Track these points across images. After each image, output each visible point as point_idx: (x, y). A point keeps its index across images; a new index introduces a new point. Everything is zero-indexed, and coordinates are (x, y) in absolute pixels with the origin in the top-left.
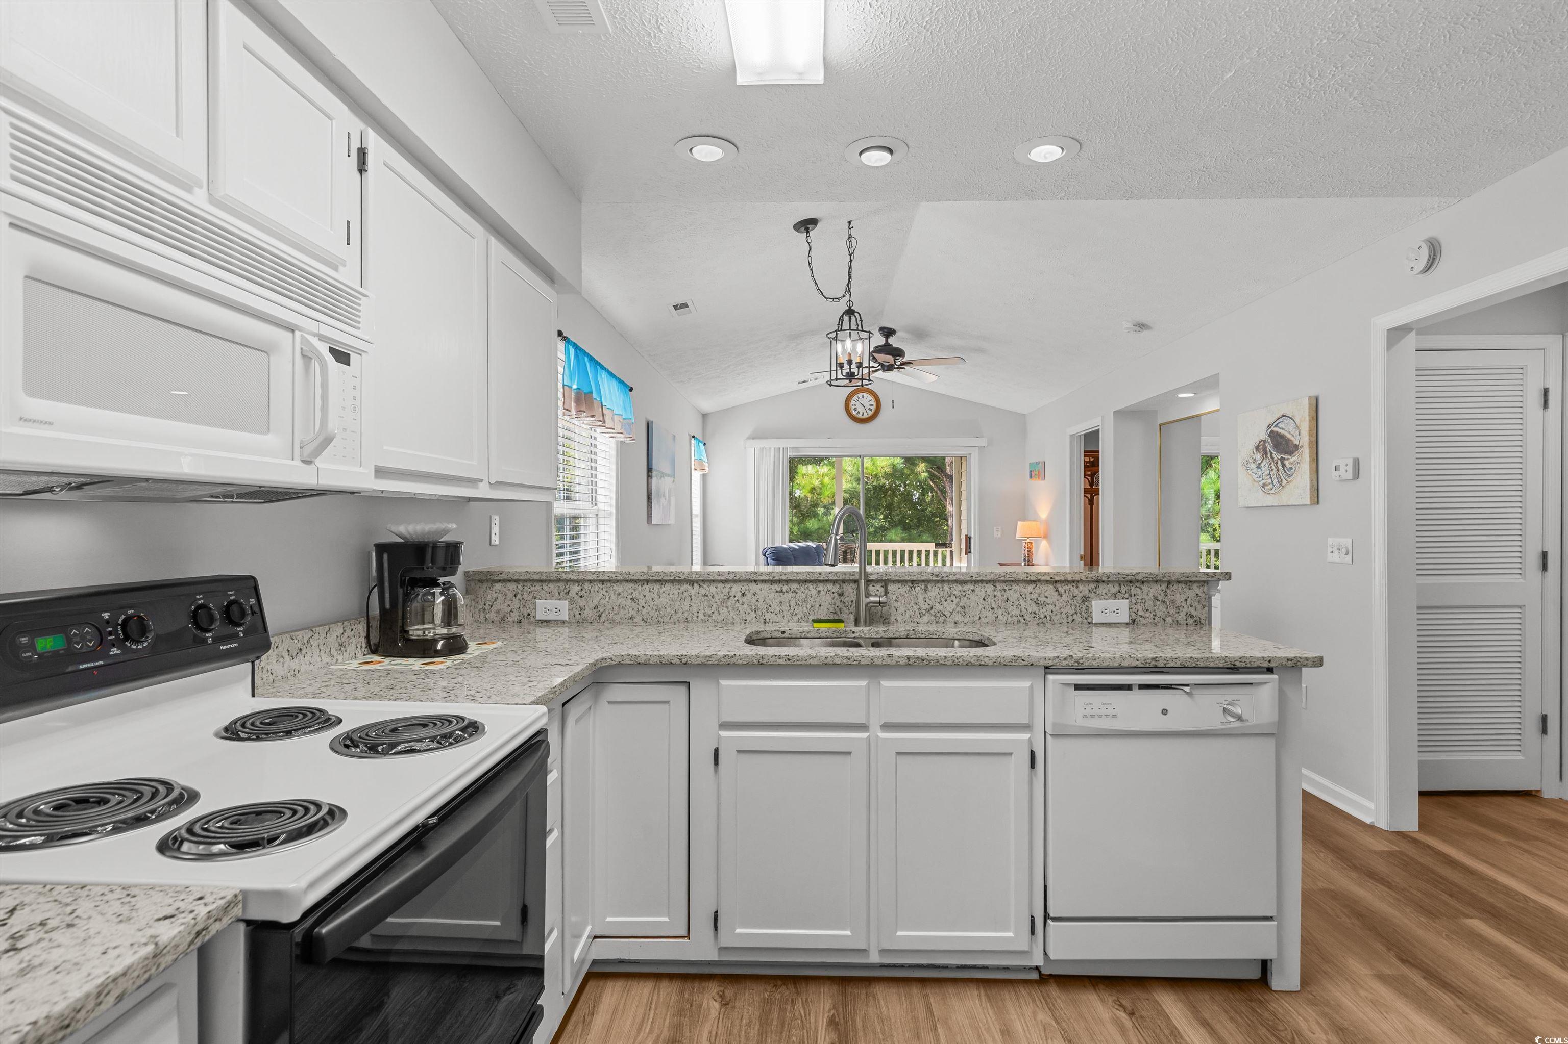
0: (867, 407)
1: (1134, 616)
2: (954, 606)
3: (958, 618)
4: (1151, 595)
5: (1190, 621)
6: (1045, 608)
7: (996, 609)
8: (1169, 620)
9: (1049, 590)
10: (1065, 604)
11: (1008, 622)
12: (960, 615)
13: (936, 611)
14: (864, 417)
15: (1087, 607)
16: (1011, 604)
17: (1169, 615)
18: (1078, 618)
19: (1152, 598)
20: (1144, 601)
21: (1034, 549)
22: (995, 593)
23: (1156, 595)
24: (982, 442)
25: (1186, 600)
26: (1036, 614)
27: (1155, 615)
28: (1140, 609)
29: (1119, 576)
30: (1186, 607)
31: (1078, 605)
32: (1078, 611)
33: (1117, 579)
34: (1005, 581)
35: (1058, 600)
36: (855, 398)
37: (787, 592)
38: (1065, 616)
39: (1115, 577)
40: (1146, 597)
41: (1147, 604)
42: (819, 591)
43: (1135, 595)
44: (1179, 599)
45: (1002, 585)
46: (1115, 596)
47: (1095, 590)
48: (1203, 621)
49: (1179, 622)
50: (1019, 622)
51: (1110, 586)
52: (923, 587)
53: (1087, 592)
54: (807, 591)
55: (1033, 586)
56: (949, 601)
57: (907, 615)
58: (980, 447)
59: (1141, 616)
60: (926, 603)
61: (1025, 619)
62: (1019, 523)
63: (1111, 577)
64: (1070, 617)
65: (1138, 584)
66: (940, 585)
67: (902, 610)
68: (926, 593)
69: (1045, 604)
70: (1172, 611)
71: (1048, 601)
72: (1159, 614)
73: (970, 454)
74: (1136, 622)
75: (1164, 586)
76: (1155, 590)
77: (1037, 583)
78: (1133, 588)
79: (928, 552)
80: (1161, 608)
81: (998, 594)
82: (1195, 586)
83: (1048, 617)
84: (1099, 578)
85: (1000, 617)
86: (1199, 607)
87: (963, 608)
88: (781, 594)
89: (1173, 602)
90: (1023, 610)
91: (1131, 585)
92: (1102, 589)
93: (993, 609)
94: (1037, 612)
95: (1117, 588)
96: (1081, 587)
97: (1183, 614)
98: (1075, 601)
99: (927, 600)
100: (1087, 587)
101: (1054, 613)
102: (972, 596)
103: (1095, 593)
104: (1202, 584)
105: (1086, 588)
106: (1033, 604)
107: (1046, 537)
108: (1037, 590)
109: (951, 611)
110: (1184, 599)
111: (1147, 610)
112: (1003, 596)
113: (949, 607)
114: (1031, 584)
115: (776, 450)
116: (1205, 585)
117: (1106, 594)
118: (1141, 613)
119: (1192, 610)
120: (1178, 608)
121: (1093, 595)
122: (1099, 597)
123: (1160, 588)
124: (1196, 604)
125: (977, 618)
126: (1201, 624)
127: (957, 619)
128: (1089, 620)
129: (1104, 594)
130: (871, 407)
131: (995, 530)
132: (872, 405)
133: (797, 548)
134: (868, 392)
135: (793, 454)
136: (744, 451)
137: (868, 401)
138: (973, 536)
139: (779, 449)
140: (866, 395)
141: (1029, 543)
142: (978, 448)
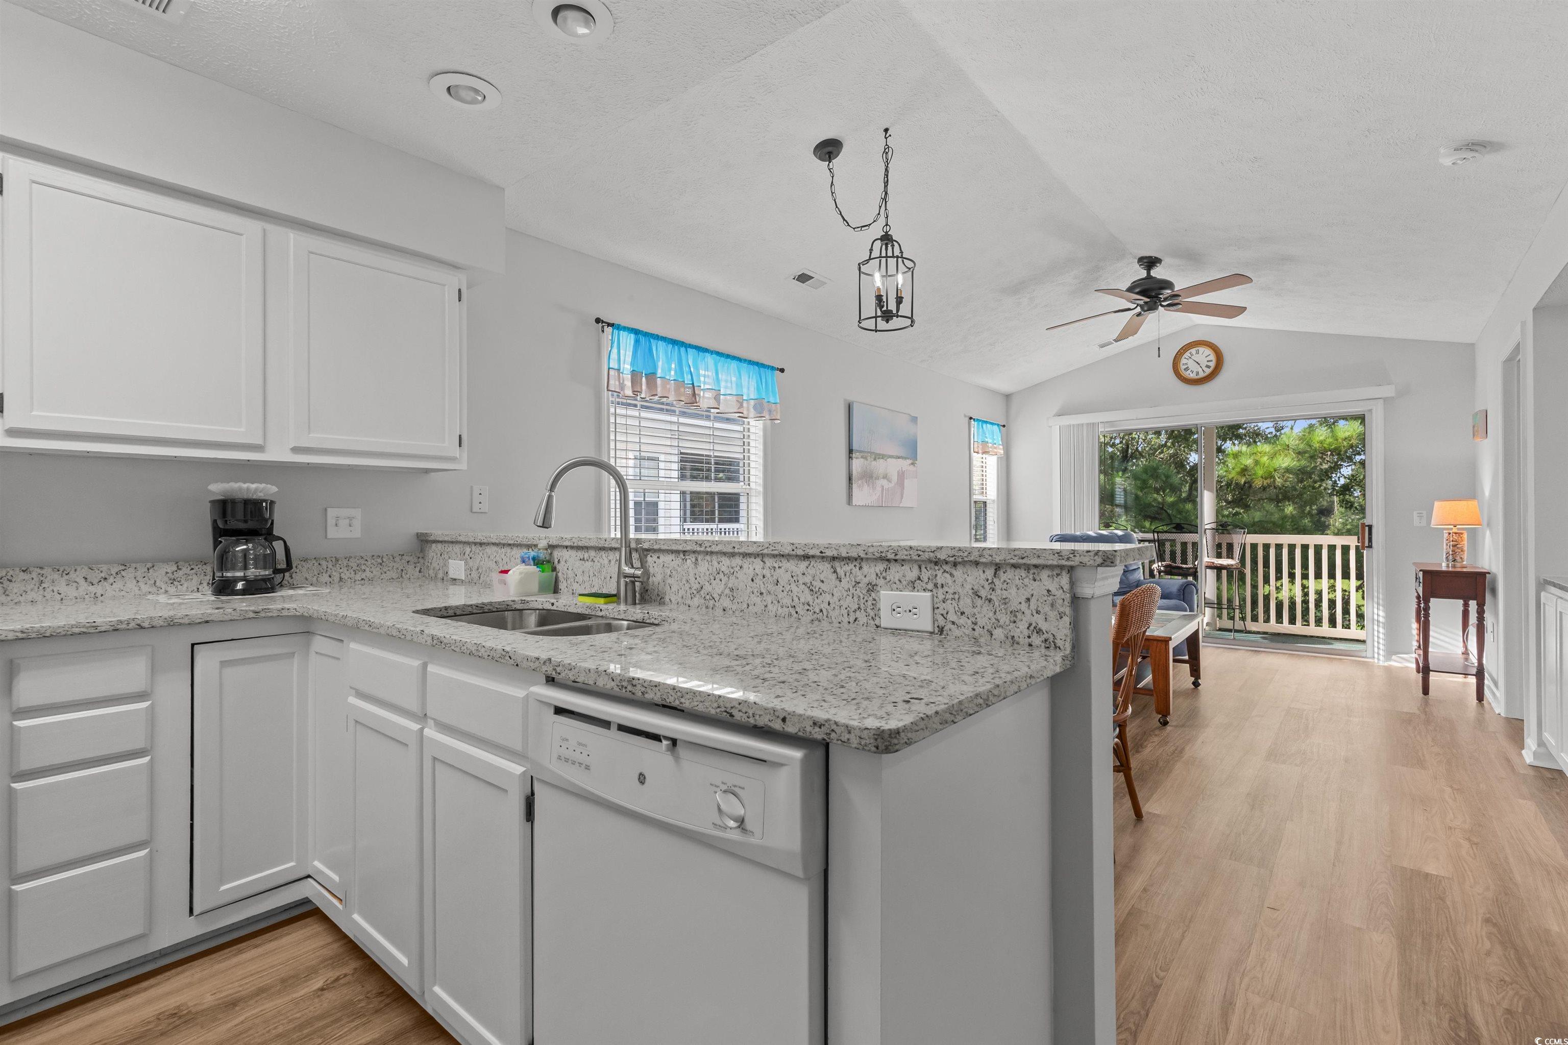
0: (1204, 364)
1: (941, 621)
2: (722, 586)
3: (726, 603)
4: (968, 587)
5: (1037, 640)
6: (821, 598)
7: (765, 594)
8: (999, 633)
9: (824, 568)
10: (845, 594)
11: (779, 613)
12: (728, 599)
13: (706, 593)
14: (1198, 377)
15: (874, 600)
16: (782, 589)
17: (997, 624)
18: (862, 619)
19: (970, 592)
20: (956, 596)
21: (1466, 542)
22: (764, 571)
23: (976, 588)
24: (1388, 391)
25: (1028, 600)
26: (809, 605)
27: (975, 624)
28: (952, 611)
29: (911, 552)
30: (1028, 612)
31: (862, 596)
32: (862, 606)
33: (909, 557)
34: (774, 556)
35: (836, 587)
36: (1187, 354)
37: (587, 560)
38: (845, 612)
39: (906, 553)
40: (960, 591)
41: (961, 603)
42: (610, 561)
43: (942, 587)
44: (1016, 597)
45: (771, 560)
46: (912, 585)
47: (884, 574)
48: (1059, 643)
49: (1016, 638)
50: (790, 615)
51: (906, 567)
52: (693, 560)
53: (874, 576)
54: (601, 560)
55: (806, 563)
56: (718, 580)
57: (680, 595)
58: (1386, 400)
59: (953, 623)
60: (696, 581)
61: (797, 612)
62: (1437, 504)
63: (900, 553)
64: (852, 614)
65: (947, 568)
66: (708, 557)
67: (674, 588)
68: (697, 568)
69: (820, 592)
70: (1004, 619)
71: (824, 587)
72: (981, 622)
73: (1370, 411)
74: (945, 632)
75: (990, 573)
76: (975, 578)
77: (811, 559)
78: (939, 573)
80: (985, 609)
81: (767, 572)
82: (1044, 574)
83: (824, 611)
84: (883, 555)
85: (770, 607)
86: (1053, 615)
87: (732, 590)
88: (583, 562)
89: (1005, 601)
90: (796, 599)
91: (937, 568)
92: (895, 572)
93: (762, 594)
94: (811, 603)
95: (915, 573)
96: (866, 568)
97: (1023, 626)
98: (858, 590)
99: (698, 577)
100: (873, 568)
101: (832, 606)
102: (740, 575)
103: (885, 578)
104: (1057, 571)
105: (872, 570)
106: (807, 591)
107: (1489, 525)
108: (811, 571)
109: (720, 593)
110: (1024, 598)
111: (963, 613)
112: (772, 576)
113: (718, 588)
114: (804, 560)
115: (1085, 427)
116: (1064, 573)
117: (900, 581)
118: (952, 617)
119: (1039, 620)
120: (1014, 613)
121: (881, 582)
122: (891, 585)
123: (983, 576)
124: (1047, 608)
125: (746, 606)
126: (1056, 647)
127: (725, 605)
128: (877, 622)
129: (898, 582)
130: (1210, 364)
131: (1415, 513)
132: (1211, 361)
133: (1094, 535)
134: (1205, 345)
135: (1106, 430)
136: (1051, 427)
137: (1205, 356)
138: (1374, 524)
139: (1088, 424)
140: (1201, 349)
141: (1456, 533)
142: (1381, 401)
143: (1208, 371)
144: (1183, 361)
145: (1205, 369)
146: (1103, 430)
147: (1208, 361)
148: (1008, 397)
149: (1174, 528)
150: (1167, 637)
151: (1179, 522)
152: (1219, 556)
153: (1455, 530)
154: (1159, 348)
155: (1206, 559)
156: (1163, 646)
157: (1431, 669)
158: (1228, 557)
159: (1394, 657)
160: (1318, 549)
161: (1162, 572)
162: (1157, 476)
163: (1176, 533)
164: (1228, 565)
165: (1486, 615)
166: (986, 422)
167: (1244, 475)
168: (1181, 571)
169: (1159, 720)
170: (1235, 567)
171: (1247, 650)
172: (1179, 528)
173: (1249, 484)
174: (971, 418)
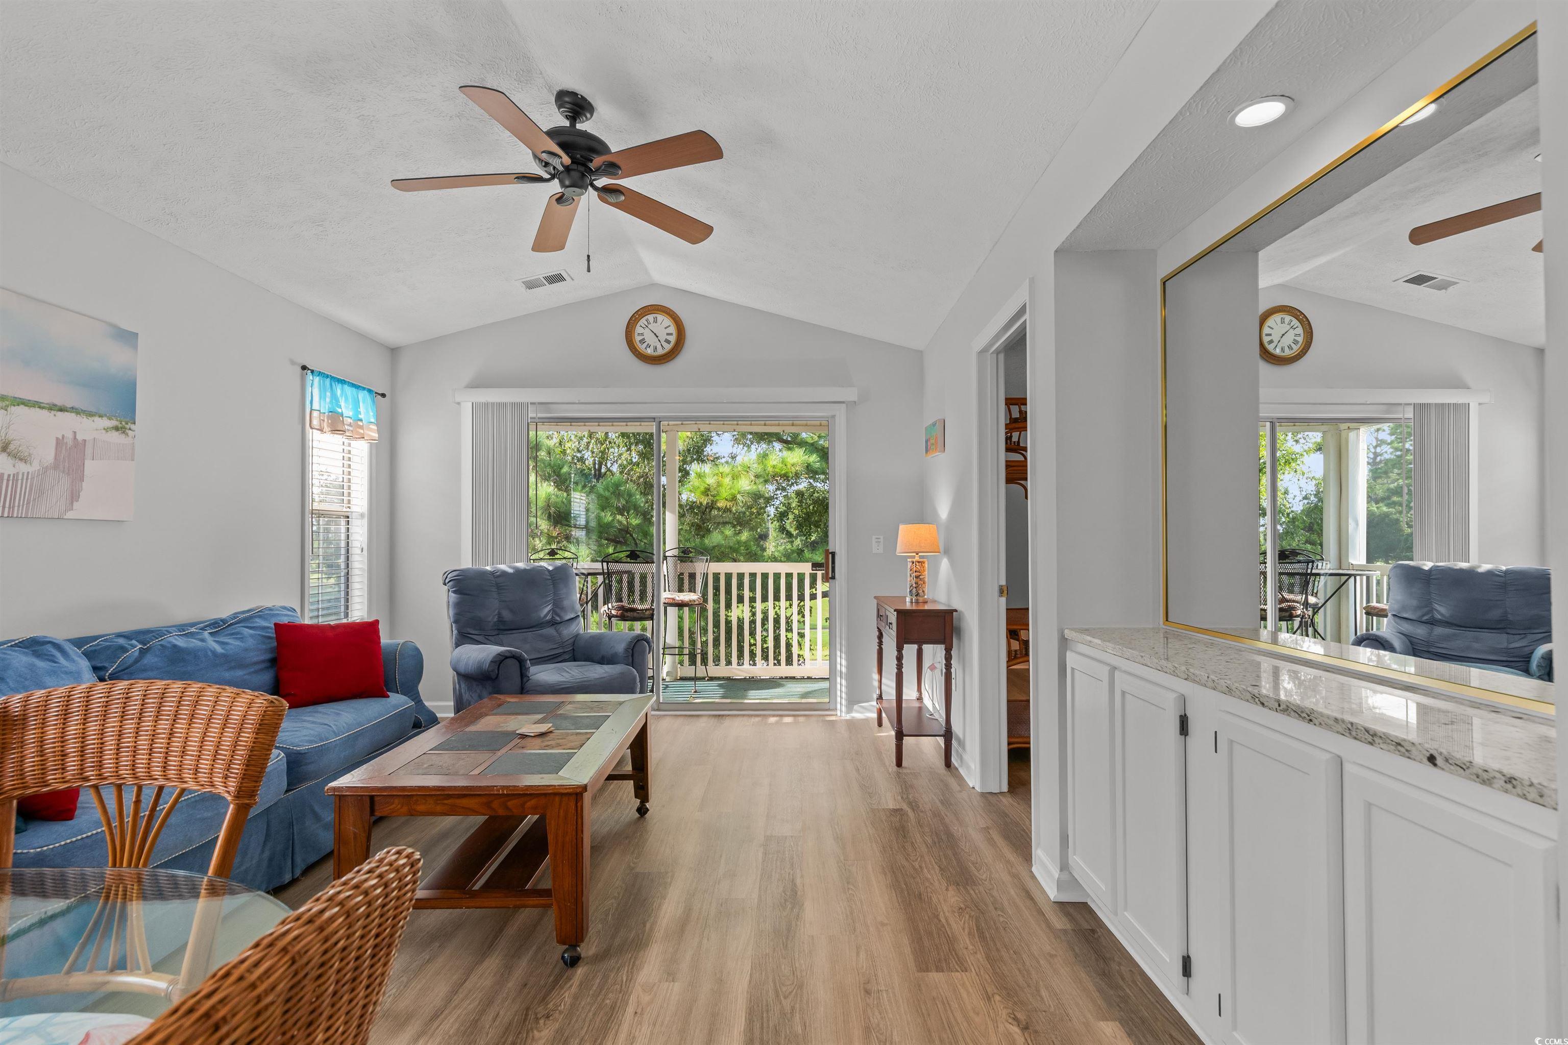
0: (663, 337)
14: (656, 354)
21: (926, 573)
24: (850, 394)
36: (643, 322)
58: (848, 405)
62: (902, 527)
73: (833, 417)
79: (801, 577)
107: (947, 552)
115: (509, 408)
130: (669, 338)
131: (874, 540)
132: (671, 334)
133: (510, 571)
134: (664, 312)
135: (540, 415)
136: (459, 403)
137: (663, 326)
138: (837, 551)
139: (513, 405)
140: (660, 317)
141: (919, 562)
142: (844, 405)
143: (668, 347)
144: (639, 330)
145: (665, 344)
146: (534, 415)
147: (668, 334)
148: (394, 352)
149: (627, 556)
150: (579, 787)
151: (633, 549)
152: (681, 590)
153: (917, 558)
154: (588, 256)
155: (665, 596)
156: (572, 804)
157: (905, 733)
158: (690, 591)
159: (856, 707)
160: (765, 576)
161: (614, 616)
162: (619, 494)
163: (631, 563)
164: (690, 601)
165: (954, 662)
166: (343, 382)
167: (708, 495)
168: (635, 614)
169: (563, 957)
170: (697, 602)
171: (710, 716)
172: (634, 556)
173: (712, 506)
174: (304, 368)
